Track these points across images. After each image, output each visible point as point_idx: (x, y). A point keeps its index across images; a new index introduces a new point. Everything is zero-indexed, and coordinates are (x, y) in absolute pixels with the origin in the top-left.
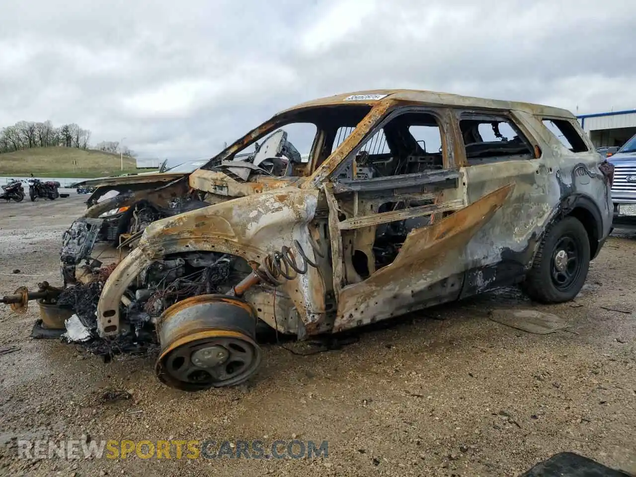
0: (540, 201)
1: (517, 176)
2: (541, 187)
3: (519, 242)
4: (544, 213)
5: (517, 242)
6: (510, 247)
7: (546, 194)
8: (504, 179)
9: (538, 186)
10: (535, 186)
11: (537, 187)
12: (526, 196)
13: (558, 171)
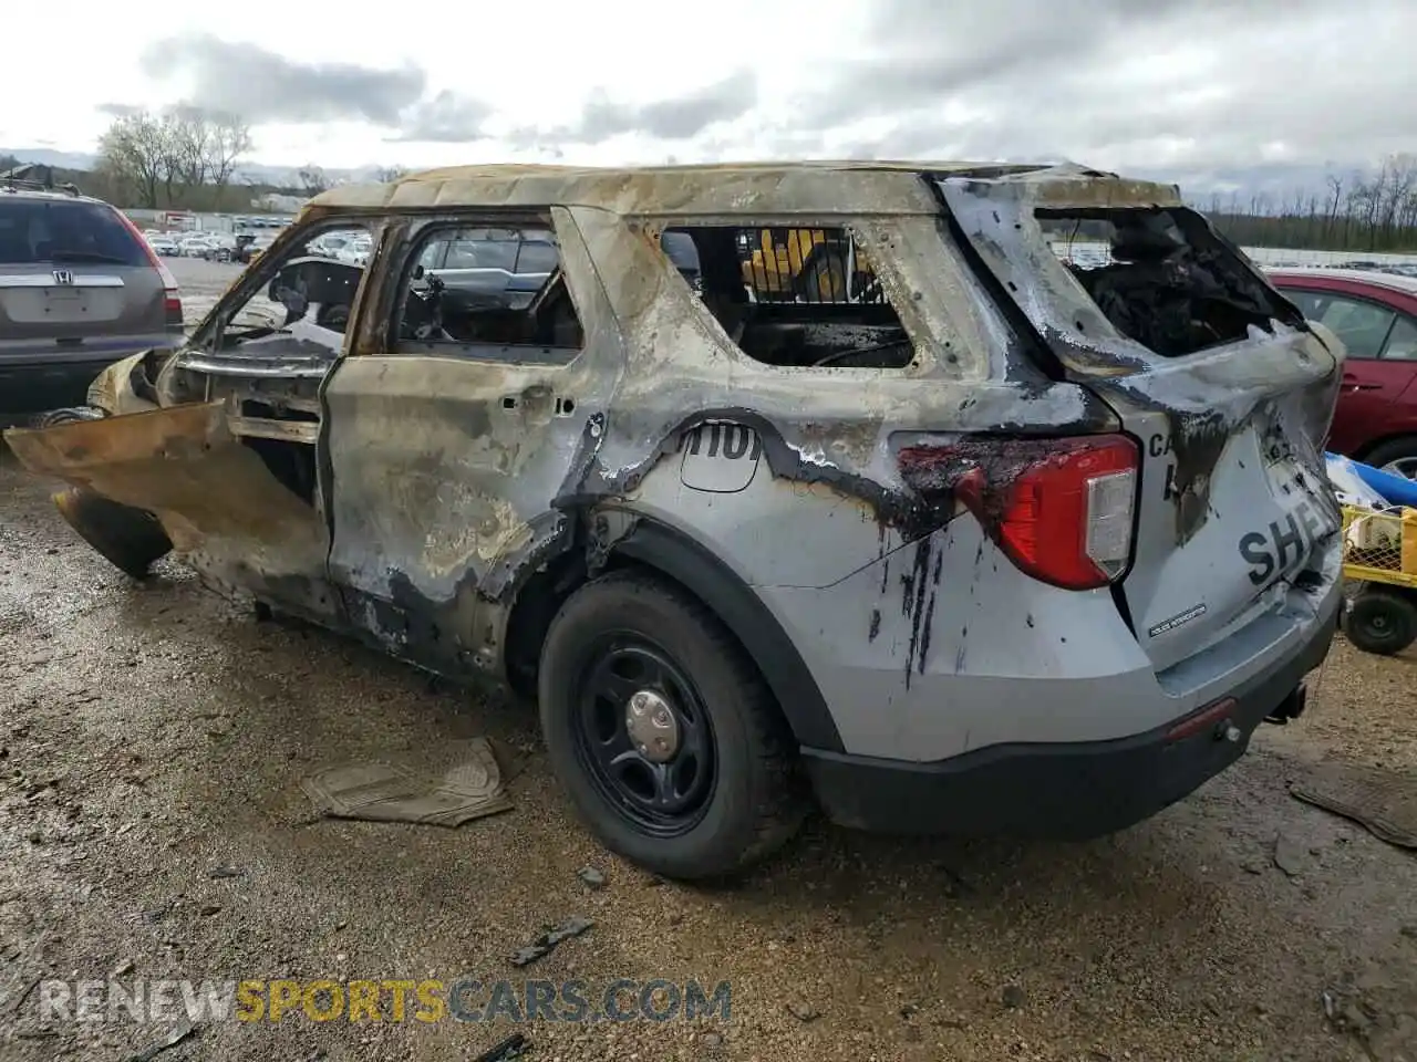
0: (487, 488)
1: (431, 401)
2: (501, 447)
3: (433, 575)
4: (496, 526)
5: (429, 573)
6: (411, 578)
7: (510, 475)
8: (395, 399)
9: (493, 444)
10: (484, 440)
11: (487, 446)
12: (446, 460)
13: (600, 415)
